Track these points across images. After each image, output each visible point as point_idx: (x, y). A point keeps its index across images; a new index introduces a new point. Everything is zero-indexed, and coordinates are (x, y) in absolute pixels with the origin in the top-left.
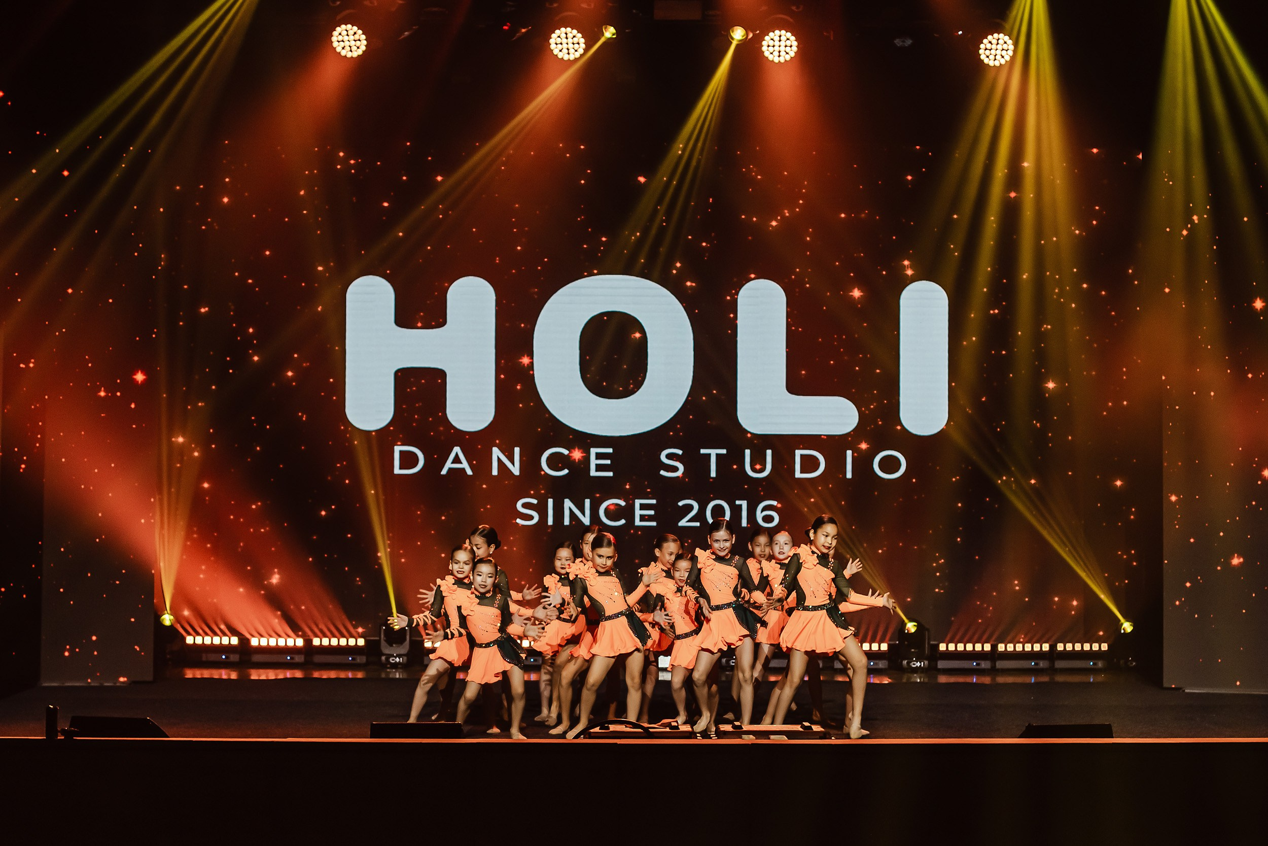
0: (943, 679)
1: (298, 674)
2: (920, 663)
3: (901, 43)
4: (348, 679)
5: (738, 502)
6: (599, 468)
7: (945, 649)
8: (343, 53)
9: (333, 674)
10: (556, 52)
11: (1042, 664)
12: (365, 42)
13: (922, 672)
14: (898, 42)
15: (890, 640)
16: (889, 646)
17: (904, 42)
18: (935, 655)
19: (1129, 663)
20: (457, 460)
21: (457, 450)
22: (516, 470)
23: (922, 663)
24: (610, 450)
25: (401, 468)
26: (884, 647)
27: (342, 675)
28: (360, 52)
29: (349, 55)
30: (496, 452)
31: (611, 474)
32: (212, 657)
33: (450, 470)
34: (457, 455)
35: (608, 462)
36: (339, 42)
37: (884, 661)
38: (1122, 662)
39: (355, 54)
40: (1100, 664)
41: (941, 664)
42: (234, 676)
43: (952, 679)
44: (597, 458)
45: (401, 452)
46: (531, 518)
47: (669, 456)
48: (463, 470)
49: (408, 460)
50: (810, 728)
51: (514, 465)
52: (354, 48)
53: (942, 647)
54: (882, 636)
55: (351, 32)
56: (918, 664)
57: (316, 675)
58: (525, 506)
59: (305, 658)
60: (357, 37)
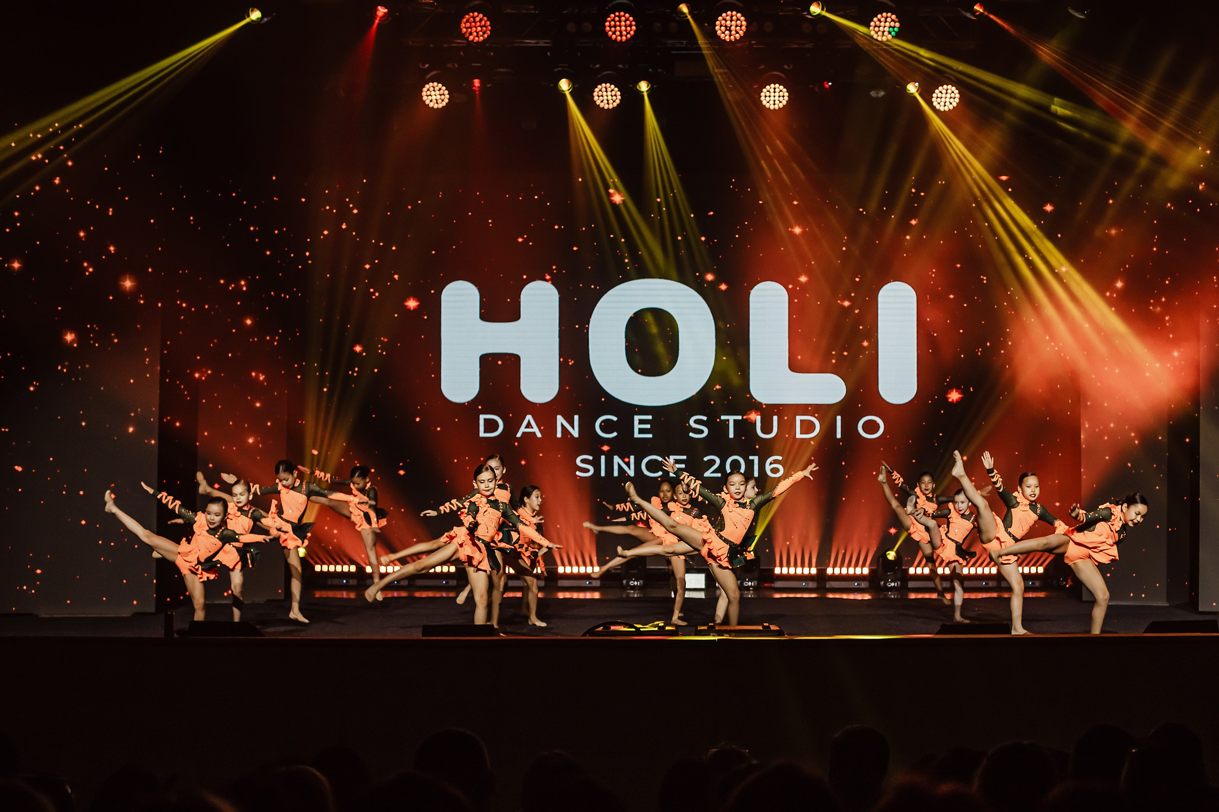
0: (913, 596)
1: (404, 594)
2: (895, 583)
3: (876, 95)
4: (442, 598)
5: (751, 458)
6: (641, 431)
7: (913, 572)
8: (431, 105)
9: (431, 594)
10: (598, 102)
11: (991, 584)
12: (448, 96)
13: (895, 591)
14: (873, 94)
15: (870, 565)
16: (870, 570)
17: (878, 93)
18: (905, 578)
19: (1060, 583)
20: (529, 425)
21: (529, 417)
22: (575, 433)
23: (896, 584)
24: (650, 417)
25: (485, 432)
26: (866, 571)
27: (438, 595)
28: (444, 104)
29: (436, 106)
30: (560, 419)
31: (650, 436)
32: (336, 582)
33: (524, 433)
34: (529, 421)
35: (648, 426)
36: (427, 96)
37: (866, 582)
38: (1055, 582)
39: (440, 106)
40: (1037, 584)
41: (911, 584)
42: (352, 595)
43: (920, 596)
44: (639, 423)
45: (485, 420)
46: (587, 471)
47: (697, 422)
48: (534, 433)
49: (491, 426)
50: (768, 627)
51: (573, 428)
52: (440, 101)
53: (912, 571)
54: (863, 563)
55: (437, 88)
56: (893, 584)
57: (417, 594)
58: (583, 461)
59: (409, 582)
60: (442, 92)
